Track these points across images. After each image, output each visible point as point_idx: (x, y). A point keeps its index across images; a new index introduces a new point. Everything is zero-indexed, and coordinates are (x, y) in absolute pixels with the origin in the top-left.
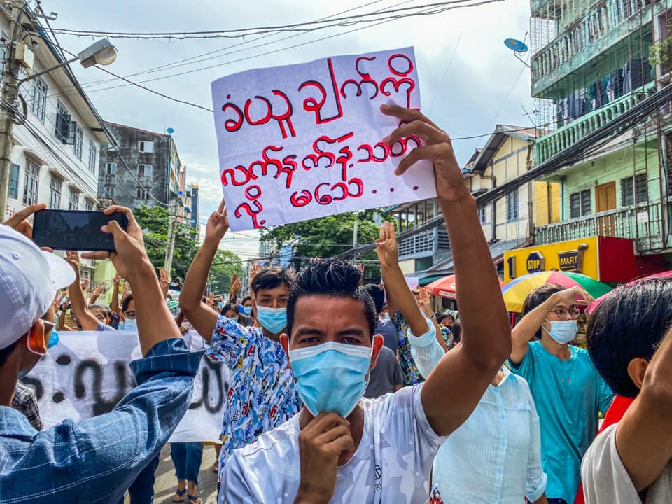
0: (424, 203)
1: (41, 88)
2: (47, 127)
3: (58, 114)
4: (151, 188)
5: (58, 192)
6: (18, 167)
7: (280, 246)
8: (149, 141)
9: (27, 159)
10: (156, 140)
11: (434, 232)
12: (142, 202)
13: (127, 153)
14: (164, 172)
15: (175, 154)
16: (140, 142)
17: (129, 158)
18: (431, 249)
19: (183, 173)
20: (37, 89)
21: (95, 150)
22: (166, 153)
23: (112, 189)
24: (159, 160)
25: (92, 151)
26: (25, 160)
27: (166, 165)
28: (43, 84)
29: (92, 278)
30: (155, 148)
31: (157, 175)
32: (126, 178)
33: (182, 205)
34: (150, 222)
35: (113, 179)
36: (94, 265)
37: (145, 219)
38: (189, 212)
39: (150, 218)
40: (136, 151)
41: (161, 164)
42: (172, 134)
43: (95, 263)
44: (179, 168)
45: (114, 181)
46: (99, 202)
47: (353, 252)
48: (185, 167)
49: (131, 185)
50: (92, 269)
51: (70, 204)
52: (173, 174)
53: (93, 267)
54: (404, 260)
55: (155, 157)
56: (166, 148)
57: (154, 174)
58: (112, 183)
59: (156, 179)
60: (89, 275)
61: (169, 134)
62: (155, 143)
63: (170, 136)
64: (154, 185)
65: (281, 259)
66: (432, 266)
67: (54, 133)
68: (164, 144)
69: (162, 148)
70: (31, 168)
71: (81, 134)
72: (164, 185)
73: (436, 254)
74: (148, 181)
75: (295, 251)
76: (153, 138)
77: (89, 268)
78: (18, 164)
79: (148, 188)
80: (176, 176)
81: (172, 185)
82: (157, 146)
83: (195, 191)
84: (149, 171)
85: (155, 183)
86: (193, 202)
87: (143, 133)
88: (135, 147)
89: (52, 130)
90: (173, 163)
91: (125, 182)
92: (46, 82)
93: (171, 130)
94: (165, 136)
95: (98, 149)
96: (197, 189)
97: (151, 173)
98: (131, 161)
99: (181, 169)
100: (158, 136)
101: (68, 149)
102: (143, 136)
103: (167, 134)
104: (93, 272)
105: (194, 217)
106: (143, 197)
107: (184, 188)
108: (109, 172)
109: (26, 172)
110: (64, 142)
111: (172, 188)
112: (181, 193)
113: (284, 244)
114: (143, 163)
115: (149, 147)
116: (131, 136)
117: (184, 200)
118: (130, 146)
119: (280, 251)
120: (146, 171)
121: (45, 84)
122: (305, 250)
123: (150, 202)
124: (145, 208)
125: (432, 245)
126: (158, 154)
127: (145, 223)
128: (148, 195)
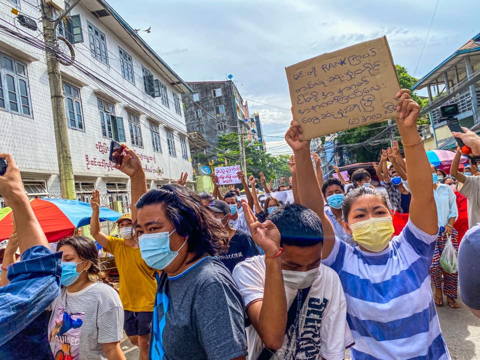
0: (454, 68)
1: (128, 59)
2: (138, 87)
3: (144, 77)
4: (226, 121)
5: (157, 133)
6: (122, 118)
7: (323, 142)
8: (218, 88)
9: (128, 112)
10: (222, 86)
11: (471, 92)
12: (222, 132)
13: (206, 101)
14: (232, 108)
15: (237, 94)
16: (212, 91)
17: (208, 104)
18: (469, 109)
19: (246, 106)
20: (124, 60)
21: (178, 99)
22: (230, 93)
23: (202, 128)
24: (227, 100)
25: (176, 100)
26: (126, 113)
27: (232, 102)
28: (128, 56)
29: (195, 189)
30: (223, 92)
31: (228, 111)
32: (209, 118)
33: (249, 129)
34: (229, 144)
35: (201, 120)
36: (195, 180)
37: (226, 143)
38: (255, 132)
39: (229, 142)
40: (211, 98)
41: (229, 102)
42: (232, 79)
43: (195, 178)
44: (242, 103)
45: (202, 122)
46: (188, 136)
47: (389, 129)
48: (246, 102)
49: (213, 122)
50: (194, 183)
51: (168, 140)
52: (238, 108)
53: (194, 182)
54: (440, 127)
55: (224, 98)
56: (230, 90)
57: (226, 110)
58: (201, 123)
59: (227, 114)
60: (193, 188)
61: (230, 80)
62: (222, 89)
63: (231, 81)
64: (227, 118)
65: (326, 151)
66: (473, 125)
67: (144, 91)
68: (228, 87)
69: (227, 91)
70: (132, 118)
71: (165, 89)
72: (234, 116)
73: (476, 112)
74: (223, 116)
75: (336, 143)
76: (220, 85)
77: (192, 183)
78: (122, 116)
79: (224, 121)
80: (241, 108)
81: (239, 115)
82: (224, 90)
83: (257, 117)
84: (222, 109)
85: (228, 117)
86: (257, 125)
87: (213, 84)
88: (210, 95)
89: (143, 89)
90: (237, 100)
91: (209, 120)
92: (129, 54)
93: (230, 76)
94: (228, 81)
95: (180, 98)
96: (258, 116)
97: (224, 110)
98: (210, 106)
99: (244, 104)
100: (223, 83)
101: (158, 100)
102: (213, 86)
103: (229, 79)
104: (195, 185)
105: (260, 136)
106: (222, 128)
107: (248, 116)
108: (198, 116)
109: (129, 121)
110: (153, 96)
111: (239, 118)
112: (247, 120)
113: (326, 140)
114: (217, 104)
115: (219, 93)
116: (205, 88)
117: (250, 125)
118: (207, 94)
119: (325, 145)
120: (220, 110)
121: (130, 56)
122: (345, 140)
123: (227, 131)
124: (224, 135)
125: (471, 104)
126: (226, 96)
127: (226, 146)
128: (225, 126)
